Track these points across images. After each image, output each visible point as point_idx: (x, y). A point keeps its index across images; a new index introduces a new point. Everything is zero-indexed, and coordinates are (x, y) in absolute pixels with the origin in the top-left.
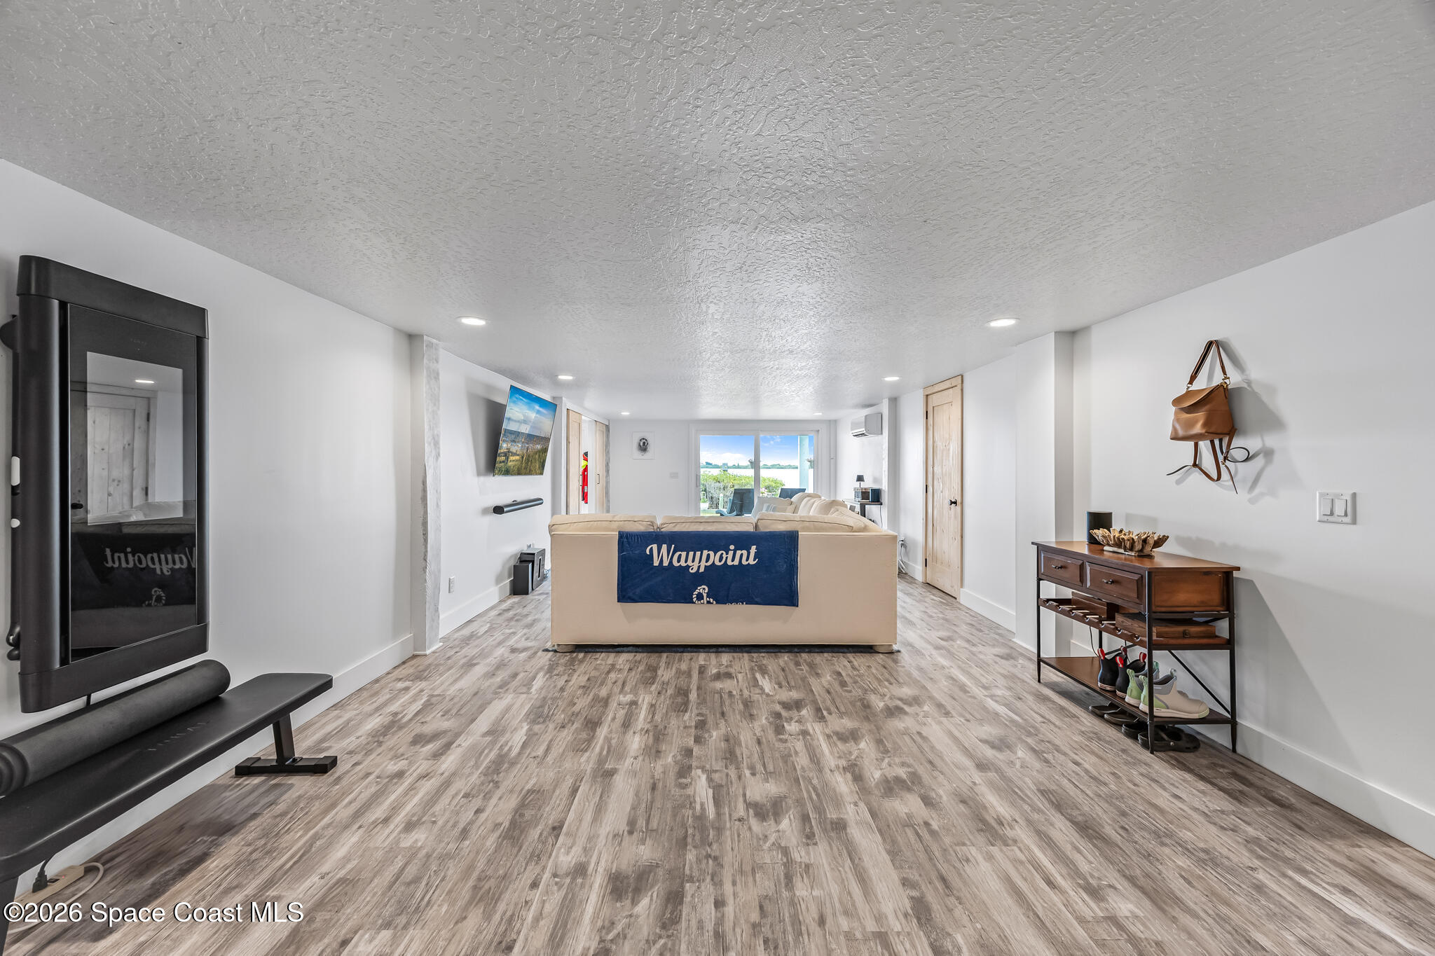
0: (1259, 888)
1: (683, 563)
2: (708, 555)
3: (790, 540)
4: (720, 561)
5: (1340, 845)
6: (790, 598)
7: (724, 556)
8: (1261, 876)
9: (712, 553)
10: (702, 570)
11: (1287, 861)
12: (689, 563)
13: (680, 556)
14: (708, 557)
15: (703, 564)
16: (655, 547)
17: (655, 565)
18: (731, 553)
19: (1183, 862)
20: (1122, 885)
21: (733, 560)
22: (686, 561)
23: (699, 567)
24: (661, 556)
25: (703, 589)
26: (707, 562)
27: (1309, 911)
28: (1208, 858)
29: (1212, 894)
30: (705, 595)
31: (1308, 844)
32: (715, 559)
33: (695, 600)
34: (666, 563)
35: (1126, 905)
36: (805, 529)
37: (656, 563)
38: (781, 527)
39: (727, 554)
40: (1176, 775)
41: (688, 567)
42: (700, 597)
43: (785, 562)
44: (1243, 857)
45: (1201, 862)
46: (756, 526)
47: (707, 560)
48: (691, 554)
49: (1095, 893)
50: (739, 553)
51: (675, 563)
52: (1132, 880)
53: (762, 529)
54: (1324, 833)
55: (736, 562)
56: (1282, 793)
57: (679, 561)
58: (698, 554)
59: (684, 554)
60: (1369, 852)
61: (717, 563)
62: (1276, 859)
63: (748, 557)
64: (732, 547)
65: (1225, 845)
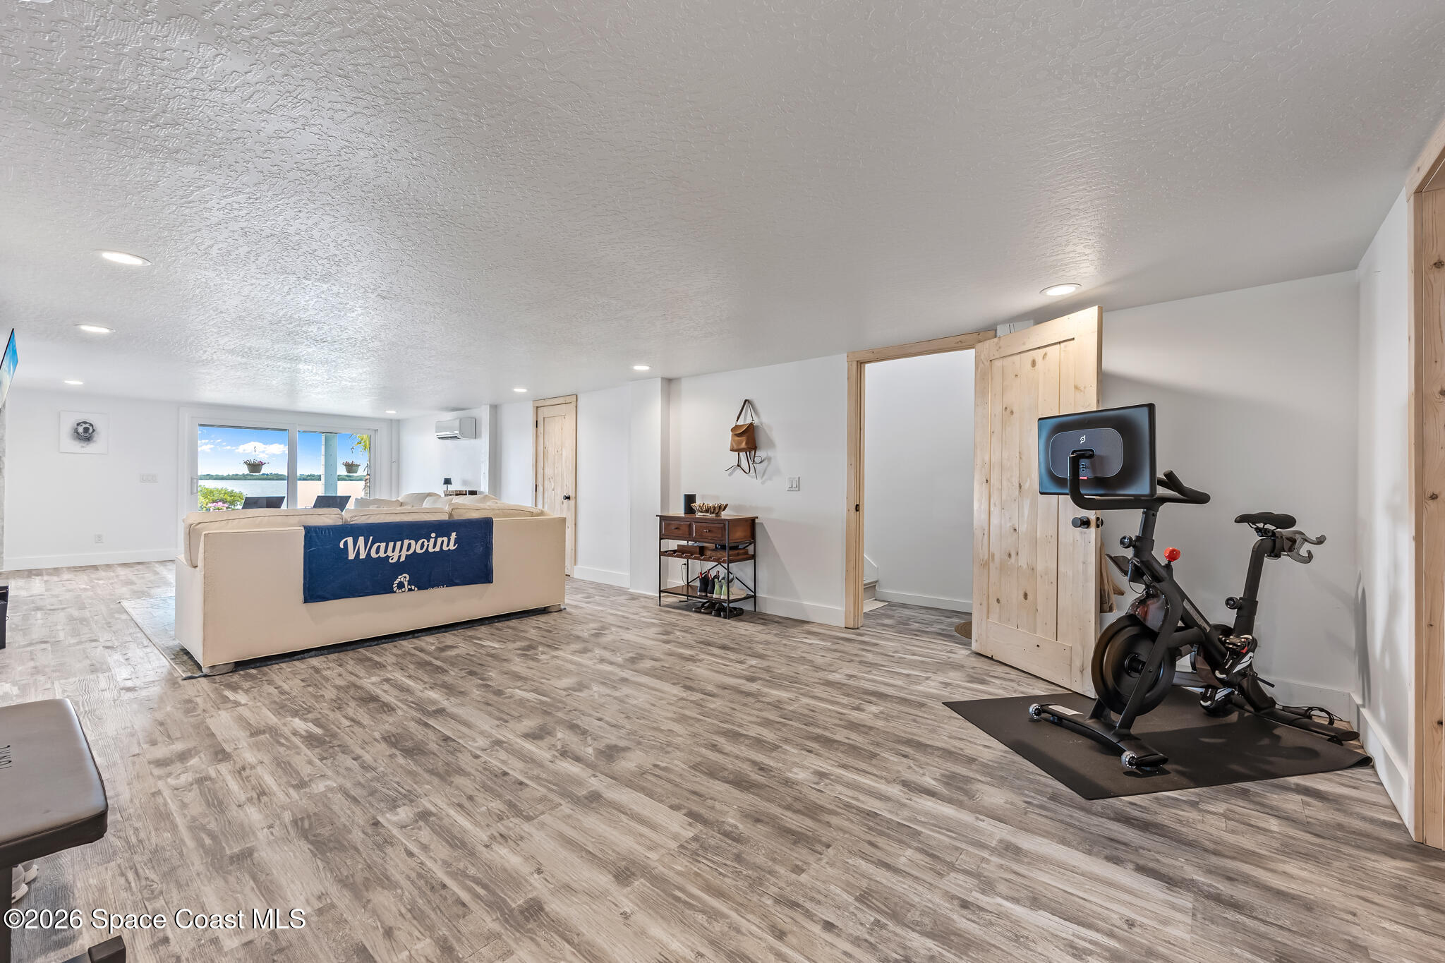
0: (785, 645)
1: (382, 554)
2: (410, 544)
3: (485, 526)
4: (421, 549)
5: (799, 628)
6: (485, 575)
7: (426, 544)
8: (784, 642)
9: (413, 542)
10: (403, 559)
11: (788, 636)
12: (389, 553)
13: (379, 547)
14: (409, 546)
15: (404, 553)
16: (350, 540)
17: (350, 558)
18: (432, 541)
19: (761, 646)
20: (748, 658)
21: (434, 547)
22: (386, 552)
23: (400, 557)
24: (356, 549)
25: (404, 578)
26: (408, 551)
27: (800, 645)
28: (767, 643)
29: (774, 651)
30: (406, 583)
31: (791, 630)
32: (416, 547)
33: (395, 589)
34: (362, 556)
35: (753, 662)
36: (498, 516)
37: (351, 556)
38: (475, 515)
39: (428, 541)
40: (741, 624)
41: (388, 557)
42: (401, 585)
43: (482, 545)
44: (777, 639)
45: (766, 644)
46: (451, 515)
47: (408, 549)
48: (391, 544)
49: (741, 662)
50: (440, 540)
51: (374, 555)
52: (750, 655)
53: (456, 518)
54: (793, 626)
55: (437, 549)
56: (776, 619)
57: (377, 553)
58: (399, 544)
59: (383, 545)
60: (807, 627)
61: (419, 551)
62: (786, 637)
63: (449, 543)
64: (433, 535)
65: (769, 638)
